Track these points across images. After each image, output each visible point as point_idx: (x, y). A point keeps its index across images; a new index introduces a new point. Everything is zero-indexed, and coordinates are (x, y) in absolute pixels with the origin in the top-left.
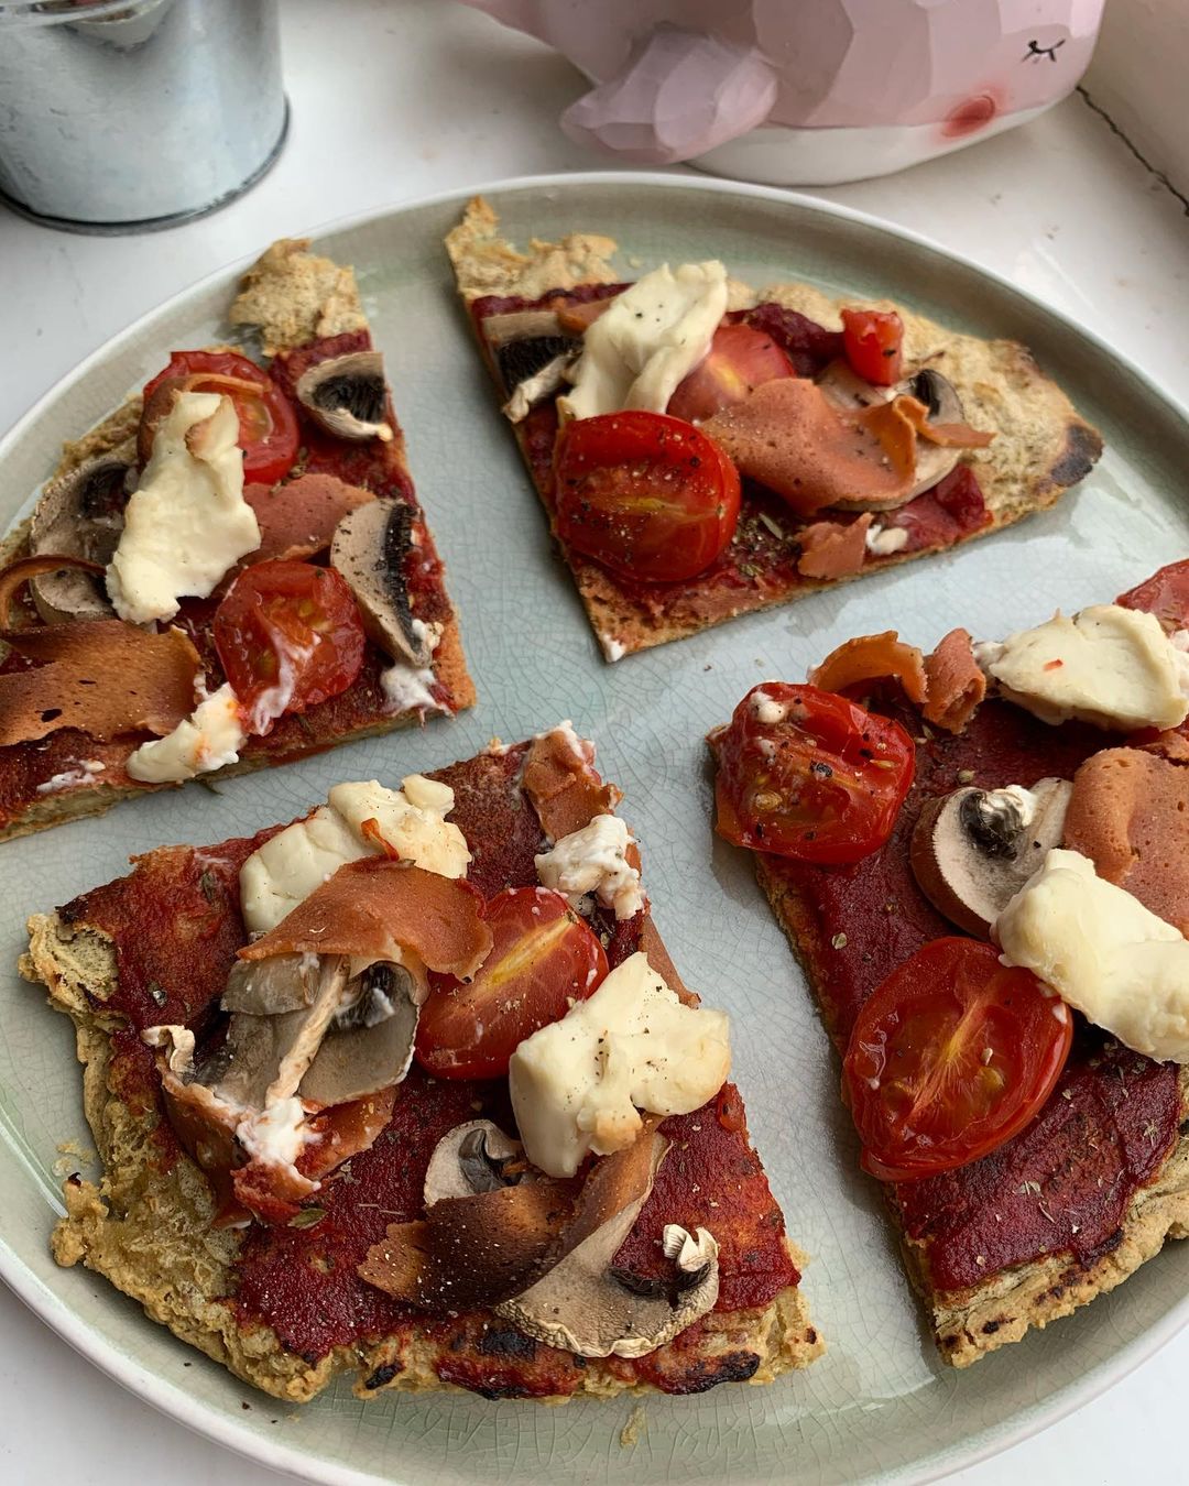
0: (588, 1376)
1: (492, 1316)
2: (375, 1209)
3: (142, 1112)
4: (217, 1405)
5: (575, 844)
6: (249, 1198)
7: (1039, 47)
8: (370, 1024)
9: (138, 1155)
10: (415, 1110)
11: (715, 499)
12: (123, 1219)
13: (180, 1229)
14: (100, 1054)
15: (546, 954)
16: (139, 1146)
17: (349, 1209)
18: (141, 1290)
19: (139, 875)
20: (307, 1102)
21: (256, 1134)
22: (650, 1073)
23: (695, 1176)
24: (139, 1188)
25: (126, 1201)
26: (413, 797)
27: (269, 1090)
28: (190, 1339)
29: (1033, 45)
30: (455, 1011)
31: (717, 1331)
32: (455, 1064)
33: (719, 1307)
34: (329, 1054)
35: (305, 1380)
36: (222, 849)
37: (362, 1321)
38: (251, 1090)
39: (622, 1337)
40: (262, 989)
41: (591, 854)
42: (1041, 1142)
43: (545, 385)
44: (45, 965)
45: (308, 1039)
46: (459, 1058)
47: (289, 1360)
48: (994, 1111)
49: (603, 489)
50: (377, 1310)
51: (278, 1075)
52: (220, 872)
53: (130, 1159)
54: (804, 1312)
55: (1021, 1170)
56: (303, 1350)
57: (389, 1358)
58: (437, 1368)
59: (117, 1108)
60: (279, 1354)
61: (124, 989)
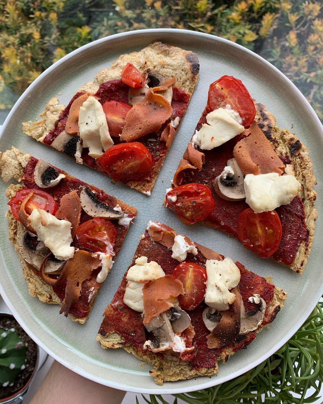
0: (257, 332)
2: (202, 336)
3: (151, 355)
5: (177, 250)
8: (178, 318)
11: (144, 155)
12: (164, 371)
14: (132, 350)
15: (193, 277)
16: (155, 359)
17: (198, 340)
18: (178, 378)
19: (107, 317)
20: (178, 334)
21: (176, 348)
22: (228, 283)
23: (245, 285)
24: (161, 365)
25: (161, 368)
26: (139, 264)
28: (192, 378)
30: (187, 299)
31: (269, 307)
32: (194, 307)
33: (267, 303)
35: (216, 369)
36: (115, 299)
37: (216, 354)
38: (167, 340)
39: (257, 323)
40: (154, 325)
44: (108, 345)
45: (170, 327)
46: (194, 305)
47: (211, 369)
51: (170, 336)
52: (120, 304)
53: (155, 362)
54: (279, 290)
56: (212, 367)
57: (225, 356)
58: (234, 351)
59: (146, 357)
60: (209, 370)
61: (126, 338)
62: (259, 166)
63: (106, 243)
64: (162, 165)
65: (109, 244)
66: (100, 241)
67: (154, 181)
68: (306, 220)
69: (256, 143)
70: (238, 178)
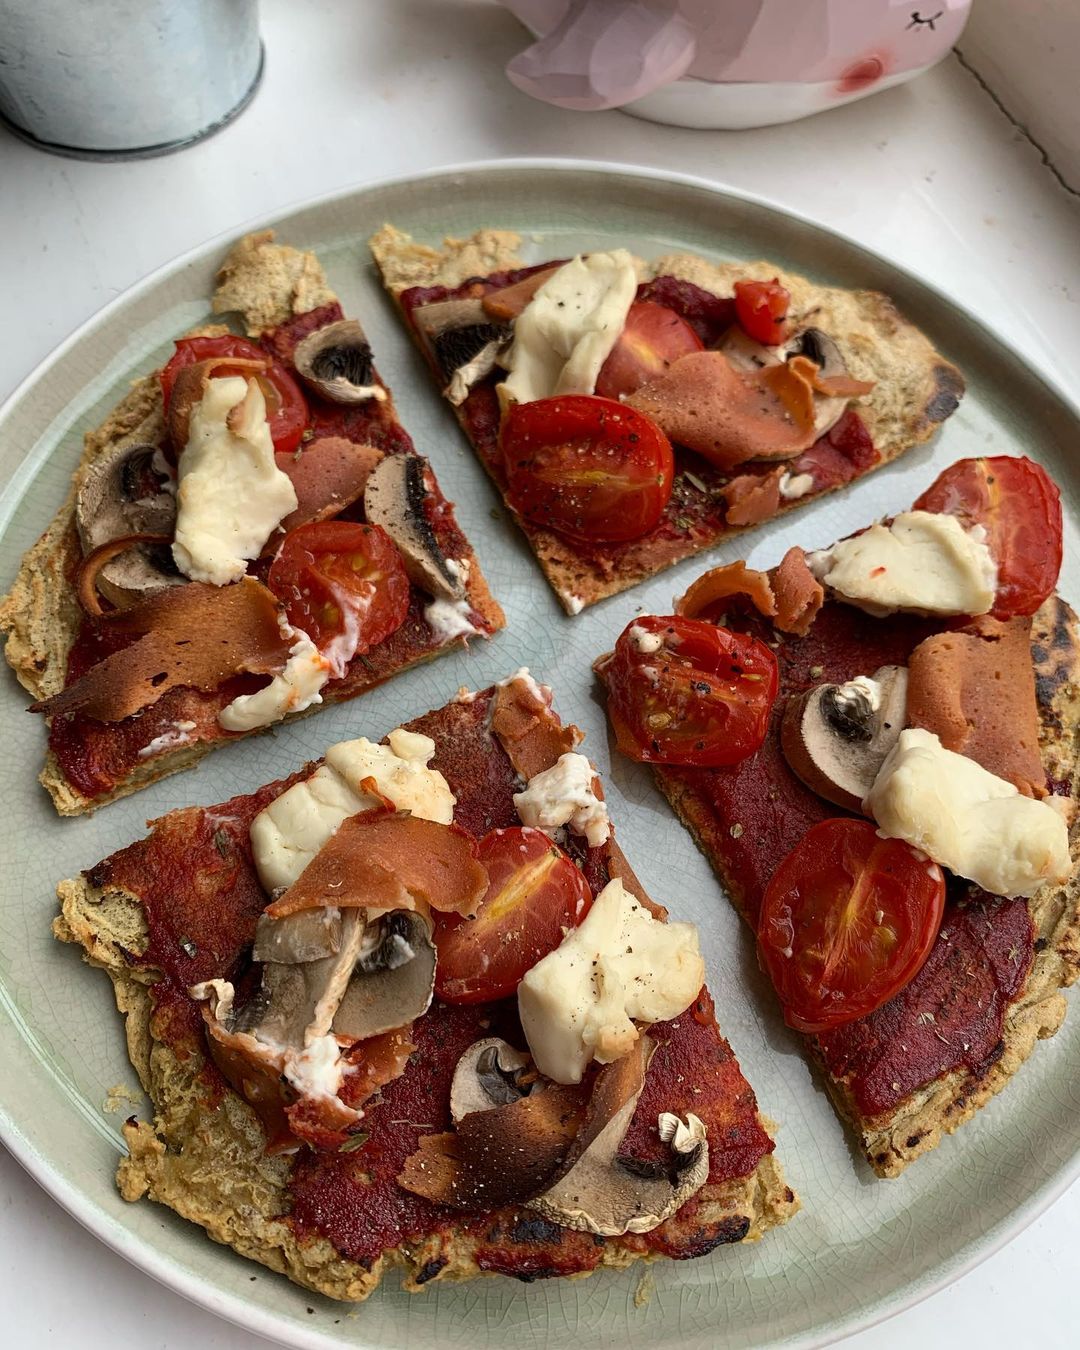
0: (607, 1252)
1: (521, 1209)
2: (406, 1124)
3: (187, 1056)
4: (285, 1313)
5: (548, 783)
6: (304, 1131)
7: (921, 17)
8: (393, 967)
9: (188, 1094)
10: (431, 1033)
11: (655, 470)
12: (178, 1153)
13: (234, 1159)
14: (138, 1004)
15: (537, 888)
16: (188, 1086)
17: (384, 1127)
18: (206, 1217)
19: (156, 839)
20: (341, 1038)
21: (301, 1072)
22: (639, 988)
23: (678, 1069)
24: (191, 1125)
25: (179, 1136)
26: (399, 749)
27: (307, 1031)
28: (253, 1255)
29: (915, 16)
30: (462, 945)
31: (710, 1200)
32: (466, 991)
33: (711, 1180)
34: (356, 994)
35: (363, 1282)
36: (229, 807)
37: (406, 1224)
38: (289, 1030)
39: (634, 1216)
40: (291, 940)
41: (566, 792)
42: (928, 979)
43: (480, 369)
44: (80, 928)
45: (337, 984)
46: (469, 985)
47: (347, 1267)
48: (892, 963)
49: (552, 465)
50: (418, 1213)
51: (314, 1017)
52: (230, 829)
53: (181, 1098)
54: (780, 1176)
55: (916, 1005)
56: (357, 1257)
57: (434, 1254)
58: (477, 1259)
59: (163, 1055)
60: (337, 1262)
61: (156, 944)
62: (971, 728)
63: (351, 621)
64: (675, 561)
65: (354, 630)
66: (336, 604)
67: (616, 586)
68: (1012, 1010)
69: (997, 676)
70: (883, 727)
